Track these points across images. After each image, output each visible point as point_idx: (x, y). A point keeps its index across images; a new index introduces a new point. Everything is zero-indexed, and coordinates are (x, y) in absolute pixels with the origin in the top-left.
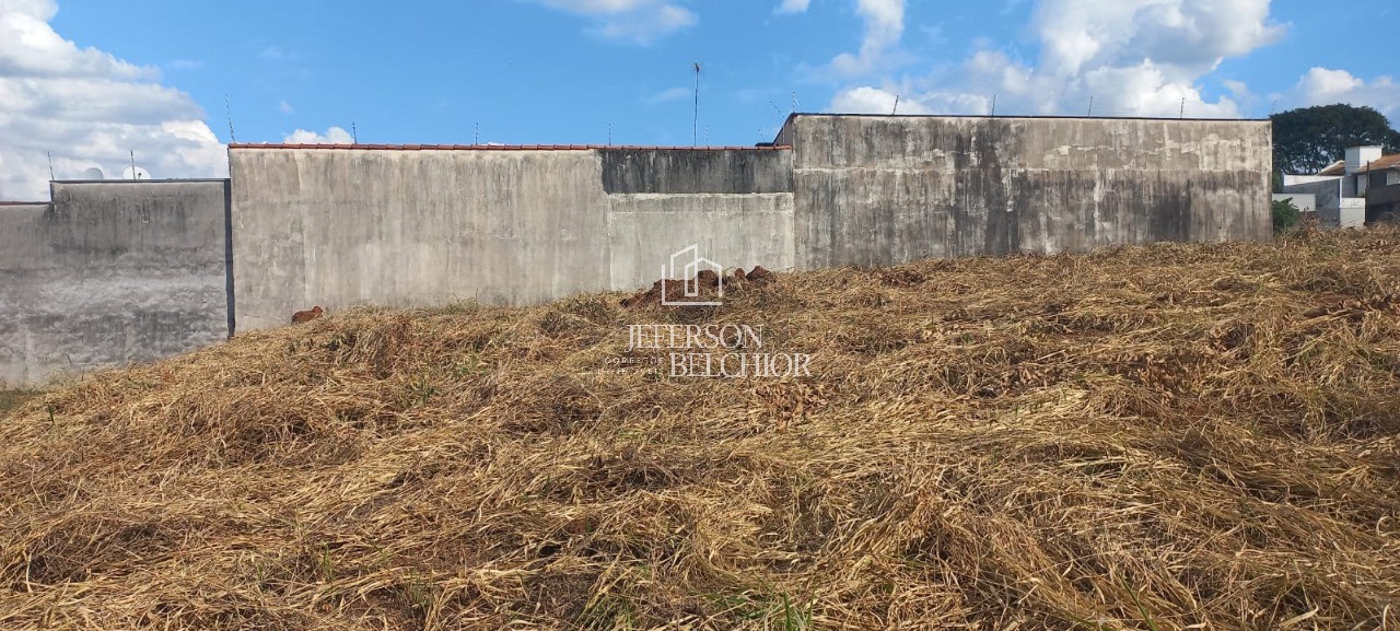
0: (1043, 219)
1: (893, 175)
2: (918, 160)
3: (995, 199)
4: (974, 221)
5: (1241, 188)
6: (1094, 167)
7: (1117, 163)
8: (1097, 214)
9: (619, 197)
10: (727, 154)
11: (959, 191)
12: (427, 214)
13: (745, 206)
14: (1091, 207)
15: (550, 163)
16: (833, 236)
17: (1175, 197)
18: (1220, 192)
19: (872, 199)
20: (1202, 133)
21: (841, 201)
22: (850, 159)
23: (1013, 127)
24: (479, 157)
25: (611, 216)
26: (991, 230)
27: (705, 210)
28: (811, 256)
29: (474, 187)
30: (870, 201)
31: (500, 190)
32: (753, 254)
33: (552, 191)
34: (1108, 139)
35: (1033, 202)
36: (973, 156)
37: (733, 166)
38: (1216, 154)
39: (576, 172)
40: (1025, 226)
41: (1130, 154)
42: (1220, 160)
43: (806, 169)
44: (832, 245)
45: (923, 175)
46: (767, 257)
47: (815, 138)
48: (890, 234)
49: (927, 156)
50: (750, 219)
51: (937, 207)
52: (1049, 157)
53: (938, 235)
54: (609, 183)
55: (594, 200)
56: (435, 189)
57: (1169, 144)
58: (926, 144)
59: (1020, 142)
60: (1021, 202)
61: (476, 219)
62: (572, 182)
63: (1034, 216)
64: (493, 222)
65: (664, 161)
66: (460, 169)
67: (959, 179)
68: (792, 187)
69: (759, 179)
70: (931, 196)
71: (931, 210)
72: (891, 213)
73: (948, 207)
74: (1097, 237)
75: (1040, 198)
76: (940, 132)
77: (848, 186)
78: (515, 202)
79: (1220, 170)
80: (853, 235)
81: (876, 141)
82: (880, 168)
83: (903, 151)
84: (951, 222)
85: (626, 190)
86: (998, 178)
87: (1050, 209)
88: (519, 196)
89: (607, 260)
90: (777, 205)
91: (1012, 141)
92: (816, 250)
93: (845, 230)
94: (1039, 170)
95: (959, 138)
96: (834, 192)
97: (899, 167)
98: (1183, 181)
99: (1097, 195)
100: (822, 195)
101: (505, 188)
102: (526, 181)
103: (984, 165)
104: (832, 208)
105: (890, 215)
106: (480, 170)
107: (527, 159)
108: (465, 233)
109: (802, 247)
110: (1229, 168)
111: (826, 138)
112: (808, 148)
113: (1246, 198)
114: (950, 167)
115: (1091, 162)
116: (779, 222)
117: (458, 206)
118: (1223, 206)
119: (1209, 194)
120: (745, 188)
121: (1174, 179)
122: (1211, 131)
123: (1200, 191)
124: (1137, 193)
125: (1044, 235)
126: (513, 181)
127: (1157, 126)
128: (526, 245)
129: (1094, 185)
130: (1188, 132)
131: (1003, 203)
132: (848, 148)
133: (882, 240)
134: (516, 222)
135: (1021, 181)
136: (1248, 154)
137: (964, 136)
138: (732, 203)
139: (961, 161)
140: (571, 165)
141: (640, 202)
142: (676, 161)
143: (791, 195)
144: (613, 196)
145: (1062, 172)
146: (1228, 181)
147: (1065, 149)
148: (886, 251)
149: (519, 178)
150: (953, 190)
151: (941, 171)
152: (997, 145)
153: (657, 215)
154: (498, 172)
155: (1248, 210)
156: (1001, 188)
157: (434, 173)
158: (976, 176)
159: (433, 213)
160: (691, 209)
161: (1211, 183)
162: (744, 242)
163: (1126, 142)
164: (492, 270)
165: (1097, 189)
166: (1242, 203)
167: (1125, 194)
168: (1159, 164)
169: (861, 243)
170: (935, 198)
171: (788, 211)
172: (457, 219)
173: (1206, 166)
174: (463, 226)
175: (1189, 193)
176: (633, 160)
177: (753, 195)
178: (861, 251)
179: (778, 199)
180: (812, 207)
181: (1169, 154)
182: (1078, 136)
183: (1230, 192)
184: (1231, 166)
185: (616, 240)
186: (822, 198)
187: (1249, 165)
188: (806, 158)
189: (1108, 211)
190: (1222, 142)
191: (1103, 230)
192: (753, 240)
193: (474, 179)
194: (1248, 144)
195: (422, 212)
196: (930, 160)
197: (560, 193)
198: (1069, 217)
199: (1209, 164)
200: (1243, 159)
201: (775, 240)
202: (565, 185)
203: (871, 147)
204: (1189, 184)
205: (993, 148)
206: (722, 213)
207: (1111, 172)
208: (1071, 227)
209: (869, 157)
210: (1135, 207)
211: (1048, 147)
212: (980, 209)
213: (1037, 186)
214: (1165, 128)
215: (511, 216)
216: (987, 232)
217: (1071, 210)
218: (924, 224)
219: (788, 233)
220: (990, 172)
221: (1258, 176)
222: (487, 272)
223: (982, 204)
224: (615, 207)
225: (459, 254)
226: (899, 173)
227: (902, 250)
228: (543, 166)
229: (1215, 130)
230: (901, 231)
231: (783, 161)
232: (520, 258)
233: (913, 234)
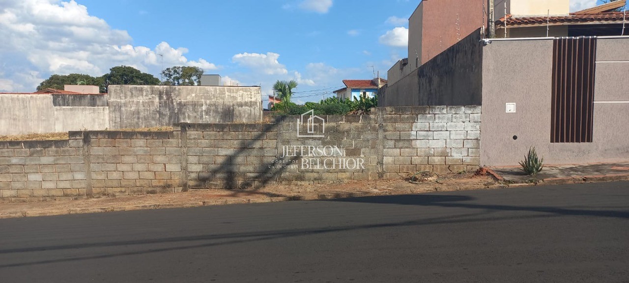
0: (187, 115)
1: (139, 102)
2: (147, 97)
3: (172, 109)
4: (165, 115)
5: (251, 106)
6: (203, 100)
7: (210, 99)
8: (204, 113)
9: (58, 107)
10: (89, 96)
11: (160, 106)
12: (3, 112)
13: (94, 110)
14: (202, 111)
15: (38, 98)
16: (121, 119)
17: (229, 109)
18: (244, 107)
19: (133, 109)
20: (237, 91)
21: (123, 109)
22: (126, 97)
23: (177, 88)
24: (18, 96)
25: (56, 112)
26: (170, 118)
27: (83, 111)
28: (114, 124)
29: (17, 104)
30: (132, 109)
31: (24, 105)
32: (97, 124)
33: (39, 105)
34: (207, 92)
35: (183, 110)
36: (164, 97)
37: (91, 99)
38: (242, 96)
39: (45, 101)
40: (181, 117)
41: (214, 96)
42: (244, 99)
43: (112, 100)
44: (120, 121)
45: (149, 102)
46: (101, 124)
47: (115, 91)
48: (138, 118)
49: (150, 96)
50: (96, 114)
51: (153, 111)
52: (188, 97)
53: (153, 119)
54: (55, 104)
55: (51, 108)
56: (6, 105)
57: (227, 93)
58: (150, 93)
59: (179, 93)
60: (180, 110)
61: (17, 113)
62: (44, 103)
63: (184, 114)
64: (22, 114)
65: (71, 97)
66: (12, 99)
67: (160, 103)
68: (108, 105)
69: (98, 102)
70: (151, 108)
71: (151, 112)
72: (139, 112)
73: (157, 111)
74: (204, 120)
75: (186, 109)
76: (154, 90)
77: (125, 105)
78: (28, 108)
79: (243, 101)
80: (127, 119)
81: (134, 92)
82: (135, 100)
83: (142, 95)
84: (158, 116)
85: (60, 106)
86: (172, 103)
87: (189, 112)
88: (29, 107)
89: (55, 125)
90: (103, 110)
91: (177, 92)
92: (115, 123)
93: (124, 117)
94: (185, 101)
95: (160, 92)
96: (121, 107)
97: (141, 99)
98: (231, 104)
99: (204, 108)
100: (117, 107)
101: (25, 104)
102: (31, 103)
103: (168, 99)
104: (120, 110)
105: (138, 113)
106: (18, 99)
107: (31, 97)
108: (15, 117)
109: (111, 122)
110: (246, 100)
111: (118, 91)
112: (113, 94)
113: (252, 109)
114: (157, 100)
115: (202, 99)
116: (104, 115)
117: (12, 109)
118: (245, 111)
119: (240, 108)
120: (94, 105)
121: (229, 104)
122: (241, 90)
123: (237, 107)
124: (217, 108)
125: (187, 119)
126: (28, 103)
127: (223, 88)
128: (32, 120)
129: (203, 105)
130: (233, 90)
131: (174, 110)
132: (125, 94)
133: (136, 120)
134: (29, 114)
135: (180, 104)
136: (252, 96)
137: (162, 91)
138: (90, 109)
139: (160, 98)
140: (44, 98)
141: (64, 109)
142: (74, 98)
143: (108, 107)
144: (56, 107)
145: (193, 102)
146: (246, 104)
147: (193, 95)
148: (137, 123)
149: (29, 102)
150: (158, 106)
151: (154, 101)
152: (172, 94)
153: (69, 112)
154: (23, 100)
155: (253, 113)
156: (173, 105)
157: (5, 100)
158: (165, 102)
159: (5, 111)
160: (78, 111)
161: (241, 105)
162: (94, 120)
163: (213, 93)
164: (22, 127)
165: (204, 106)
166: (251, 110)
167: (213, 108)
168: (223, 99)
169: (129, 121)
170: (152, 108)
171: (107, 111)
172: (12, 113)
173: (239, 100)
174: (14, 115)
175: (233, 108)
176: (62, 97)
177: (97, 107)
178: (129, 123)
179: (103, 108)
180: (114, 111)
181: (227, 96)
182: (198, 91)
183: (247, 107)
184: (247, 100)
185: (57, 119)
186: (117, 108)
187: (253, 100)
188: (112, 97)
189: (207, 113)
190: (244, 93)
191: (206, 118)
192: (96, 120)
193: (17, 102)
194: (253, 93)
195: (2, 111)
196: (151, 97)
197: (41, 106)
198: (195, 114)
199: (240, 99)
200: (251, 98)
201: (103, 120)
202: (42, 104)
203: (132, 94)
204: (233, 105)
205: (171, 94)
206: (87, 112)
207: (208, 102)
208: (195, 117)
209: (132, 96)
210: (216, 112)
211: (188, 94)
212: (167, 112)
213: (185, 105)
214: (226, 89)
215: (27, 112)
216: (169, 118)
217: (196, 112)
218: (149, 116)
219: (107, 118)
220: (170, 101)
221: (256, 103)
222: (20, 128)
223: (168, 110)
224: (57, 110)
225: (12, 123)
226: (141, 101)
227: (142, 123)
228: (36, 99)
229: (242, 90)
230: (142, 118)
231: (105, 98)
232: (30, 124)
233: (145, 119)
